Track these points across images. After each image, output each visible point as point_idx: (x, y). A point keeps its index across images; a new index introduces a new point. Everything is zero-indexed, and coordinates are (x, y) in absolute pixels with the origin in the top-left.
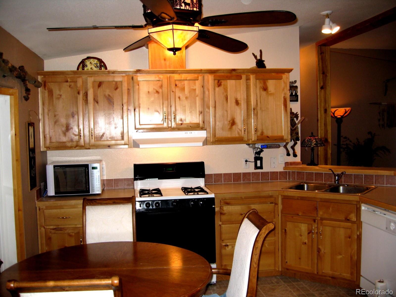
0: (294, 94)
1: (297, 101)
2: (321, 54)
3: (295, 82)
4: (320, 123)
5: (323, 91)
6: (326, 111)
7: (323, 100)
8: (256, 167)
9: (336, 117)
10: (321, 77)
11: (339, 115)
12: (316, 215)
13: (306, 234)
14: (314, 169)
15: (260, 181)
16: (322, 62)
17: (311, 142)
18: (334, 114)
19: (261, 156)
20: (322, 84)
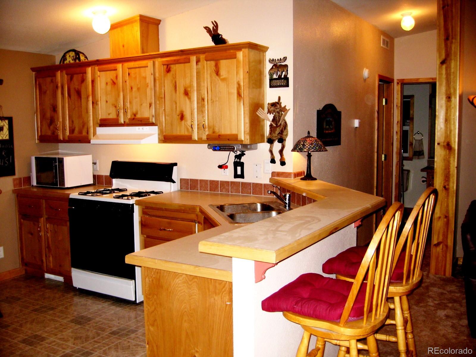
0: (283, 77)
1: (287, 86)
2: (444, 7)
3: (285, 59)
5: (444, 66)
6: (449, 99)
7: (445, 82)
8: (236, 176)
10: (443, 44)
15: (241, 194)
16: (445, 21)
19: (242, 161)
20: (443, 57)
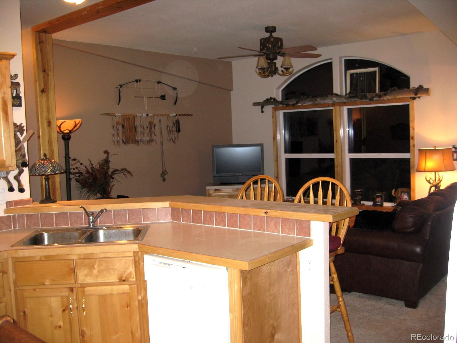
1: (20, 105)
2: (40, 43)
3: (16, 76)
4: (43, 140)
5: (44, 94)
6: (49, 123)
7: (45, 109)
9: (63, 132)
10: (42, 76)
11: (67, 130)
12: (73, 281)
13: (60, 312)
14: (53, 208)
16: (42, 55)
17: (45, 168)
18: (59, 128)
20: (43, 87)
